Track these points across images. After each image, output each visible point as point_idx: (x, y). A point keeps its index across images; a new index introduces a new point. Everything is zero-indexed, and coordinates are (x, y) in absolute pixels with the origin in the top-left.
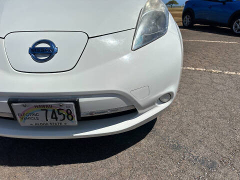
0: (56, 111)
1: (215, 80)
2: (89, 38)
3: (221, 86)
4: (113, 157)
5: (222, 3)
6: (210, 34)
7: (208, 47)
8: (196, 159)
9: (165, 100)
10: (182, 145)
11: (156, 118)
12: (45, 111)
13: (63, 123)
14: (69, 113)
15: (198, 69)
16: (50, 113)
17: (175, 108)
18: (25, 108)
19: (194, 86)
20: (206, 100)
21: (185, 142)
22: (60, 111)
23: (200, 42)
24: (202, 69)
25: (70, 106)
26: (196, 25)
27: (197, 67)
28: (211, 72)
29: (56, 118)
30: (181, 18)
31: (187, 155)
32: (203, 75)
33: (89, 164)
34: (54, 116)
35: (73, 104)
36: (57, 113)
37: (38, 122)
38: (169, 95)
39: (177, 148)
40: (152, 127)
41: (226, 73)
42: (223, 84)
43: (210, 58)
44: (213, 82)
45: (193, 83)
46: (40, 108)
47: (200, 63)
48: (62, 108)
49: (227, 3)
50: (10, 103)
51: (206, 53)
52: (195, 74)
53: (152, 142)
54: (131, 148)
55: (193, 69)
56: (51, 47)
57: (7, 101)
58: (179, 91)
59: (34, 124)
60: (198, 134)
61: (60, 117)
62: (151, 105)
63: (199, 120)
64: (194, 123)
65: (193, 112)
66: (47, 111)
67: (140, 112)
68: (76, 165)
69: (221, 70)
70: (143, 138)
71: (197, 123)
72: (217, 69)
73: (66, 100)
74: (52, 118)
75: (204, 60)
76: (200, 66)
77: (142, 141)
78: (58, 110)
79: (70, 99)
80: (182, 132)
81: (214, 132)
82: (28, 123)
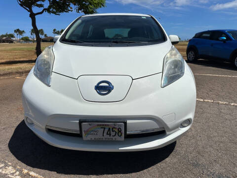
0: (111, 129)
1: (222, 111)
2: (133, 80)
3: (228, 116)
4: (145, 171)
5: (222, 42)
6: (214, 68)
7: (213, 80)
8: (213, 175)
9: (186, 125)
10: (200, 163)
11: (176, 142)
12: (103, 129)
13: (114, 138)
14: (120, 131)
15: (206, 100)
16: (106, 130)
17: (190, 134)
18: (90, 126)
19: (204, 115)
20: (216, 127)
21: (203, 161)
22: (114, 129)
23: (205, 76)
24: (209, 101)
25: (121, 125)
26: (200, 59)
27: (205, 99)
28: (218, 103)
29: (110, 134)
30: (185, 53)
31: (205, 171)
32: (212, 106)
33: (127, 175)
34: (109, 133)
35: (123, 124)
36: (111, 131)
37: (97, 137)
38: (189, 121)
39: (196, 165)
40: (174, 149)
41: (232, 104)
42: (230, 114)
43: (216, 91)
44: (221, 112)
45: (203, 113)
46: (100, 127)
47: (207, 95)
48: (116, 127)
49: (227, 42)
50: (81, 122)
51: (211, 86)
52: (204, 105)
53: (175, 160)
54: (158, 164)
55: (202, 100)
56: (109, 85)
57: (78, 121)
58: (195, 117)
59: (93, 139)
60: (212, 155)
61: (113, 133)
62: (176, 128)
63: (213, 144)
64: (208, 146)
65: (206, 137)
66: (105, 128)
67: (167, 133)
68: (117, 175)
69: (227, 101)
70: (167, 156)
71: (211, 146)
72: (224, 100)
73: (119, 121)
74: (107, 134)
75: (211, 92)
76: (208, 98)
77: (167, 159)
78: (113, 128)
79: (121, 121)
80: (199, 153)
81: (226, 154)
82: (89, 137)
